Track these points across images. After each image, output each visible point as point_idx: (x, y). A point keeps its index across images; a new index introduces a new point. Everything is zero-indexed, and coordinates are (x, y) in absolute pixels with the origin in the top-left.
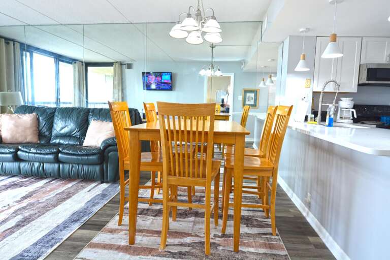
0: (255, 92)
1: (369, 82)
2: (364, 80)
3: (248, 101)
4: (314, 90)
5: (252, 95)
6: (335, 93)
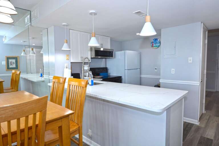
0: (16, 58)
1: (96, 57)
2: (93, 56)
3: (11, 65)
4: (71, 62)
5: (14, 61)
6: (82, 63)
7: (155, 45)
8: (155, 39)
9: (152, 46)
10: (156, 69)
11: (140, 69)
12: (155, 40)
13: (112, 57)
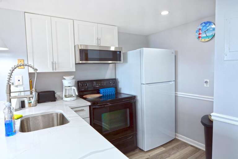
7: (204, 35)
8: (205, 23)
9: (199, 37)
10: (206, 82)
11: (176, 81)
12: (204, 25)
13: (120, 60)
